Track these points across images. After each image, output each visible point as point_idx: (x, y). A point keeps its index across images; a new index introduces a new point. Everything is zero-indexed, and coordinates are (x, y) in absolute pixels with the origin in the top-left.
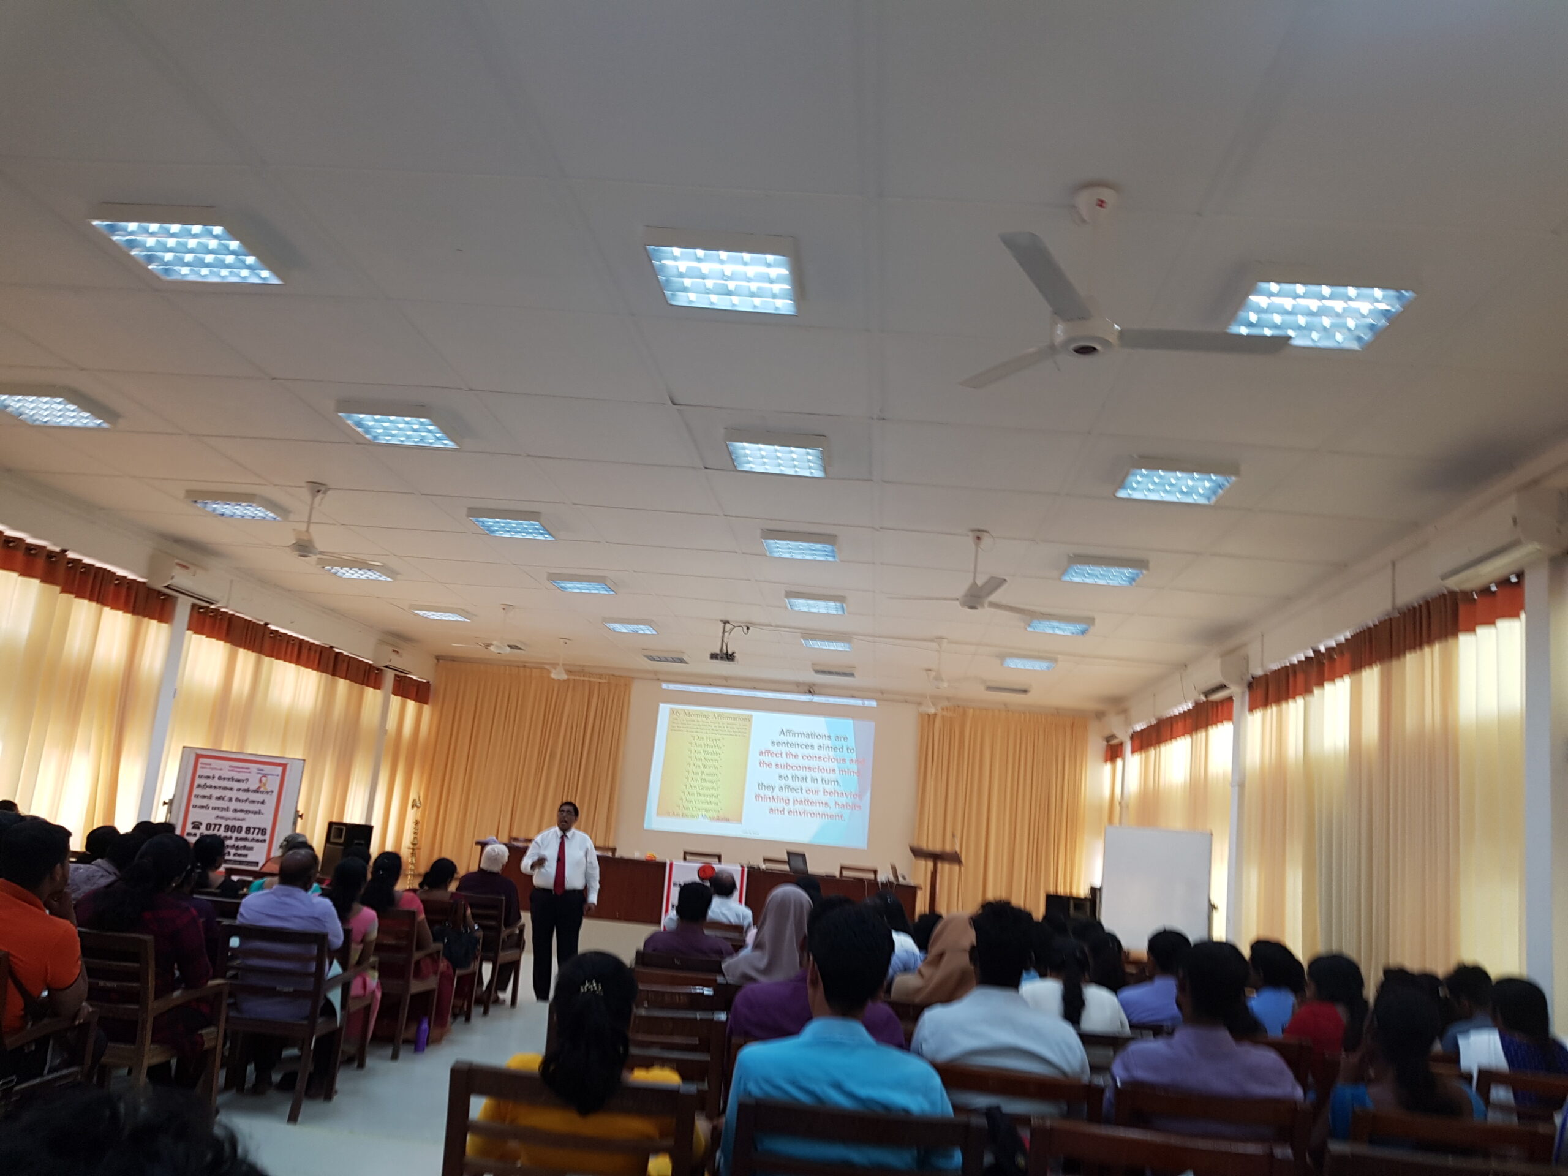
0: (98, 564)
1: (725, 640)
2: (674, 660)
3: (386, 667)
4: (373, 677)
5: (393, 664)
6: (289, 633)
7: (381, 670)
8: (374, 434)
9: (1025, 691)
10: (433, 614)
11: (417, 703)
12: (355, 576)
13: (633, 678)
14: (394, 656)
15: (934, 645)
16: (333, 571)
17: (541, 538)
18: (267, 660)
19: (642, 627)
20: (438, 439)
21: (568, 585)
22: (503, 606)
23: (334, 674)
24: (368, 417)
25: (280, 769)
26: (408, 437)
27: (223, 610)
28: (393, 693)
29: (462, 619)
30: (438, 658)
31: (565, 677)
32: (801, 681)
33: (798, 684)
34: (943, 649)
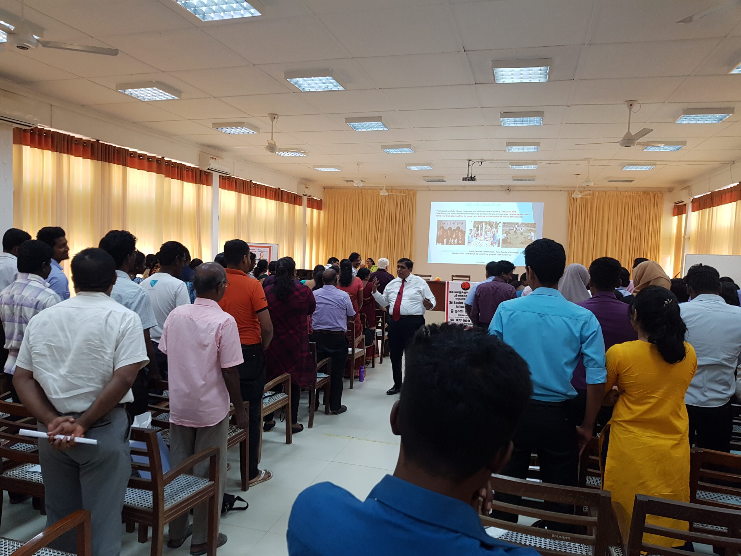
0: (178, 162)
1: (470, 170)
2: (439, 181)
3: (303, 195)
4: (298, 199)
5: (306, 193)
6: (261, 184)
7: (301, 197)
8: (304, 87)
9: (631, 181)
10: (324, 169)
11: (318, 210)
12: (289, 156)
13: (417, 190)
14: (306, 190)
15: (585, 162)
16: (279, 154)
17: (381, 129)
18: (253, 198)
19: (425, 167)
20: (335, 86)
21: (391, 150)
22: (357, 163)
23: (282, 201)
24: (301, 79)
25: (268, 249)
26: (320, 87)
27: (232, 176)
28: (307, 207)
29: (338, 170)
30: (324, 188)
31: (387, 194)
32: (503, 185)
33: (502, 186)
34: (590, 164)
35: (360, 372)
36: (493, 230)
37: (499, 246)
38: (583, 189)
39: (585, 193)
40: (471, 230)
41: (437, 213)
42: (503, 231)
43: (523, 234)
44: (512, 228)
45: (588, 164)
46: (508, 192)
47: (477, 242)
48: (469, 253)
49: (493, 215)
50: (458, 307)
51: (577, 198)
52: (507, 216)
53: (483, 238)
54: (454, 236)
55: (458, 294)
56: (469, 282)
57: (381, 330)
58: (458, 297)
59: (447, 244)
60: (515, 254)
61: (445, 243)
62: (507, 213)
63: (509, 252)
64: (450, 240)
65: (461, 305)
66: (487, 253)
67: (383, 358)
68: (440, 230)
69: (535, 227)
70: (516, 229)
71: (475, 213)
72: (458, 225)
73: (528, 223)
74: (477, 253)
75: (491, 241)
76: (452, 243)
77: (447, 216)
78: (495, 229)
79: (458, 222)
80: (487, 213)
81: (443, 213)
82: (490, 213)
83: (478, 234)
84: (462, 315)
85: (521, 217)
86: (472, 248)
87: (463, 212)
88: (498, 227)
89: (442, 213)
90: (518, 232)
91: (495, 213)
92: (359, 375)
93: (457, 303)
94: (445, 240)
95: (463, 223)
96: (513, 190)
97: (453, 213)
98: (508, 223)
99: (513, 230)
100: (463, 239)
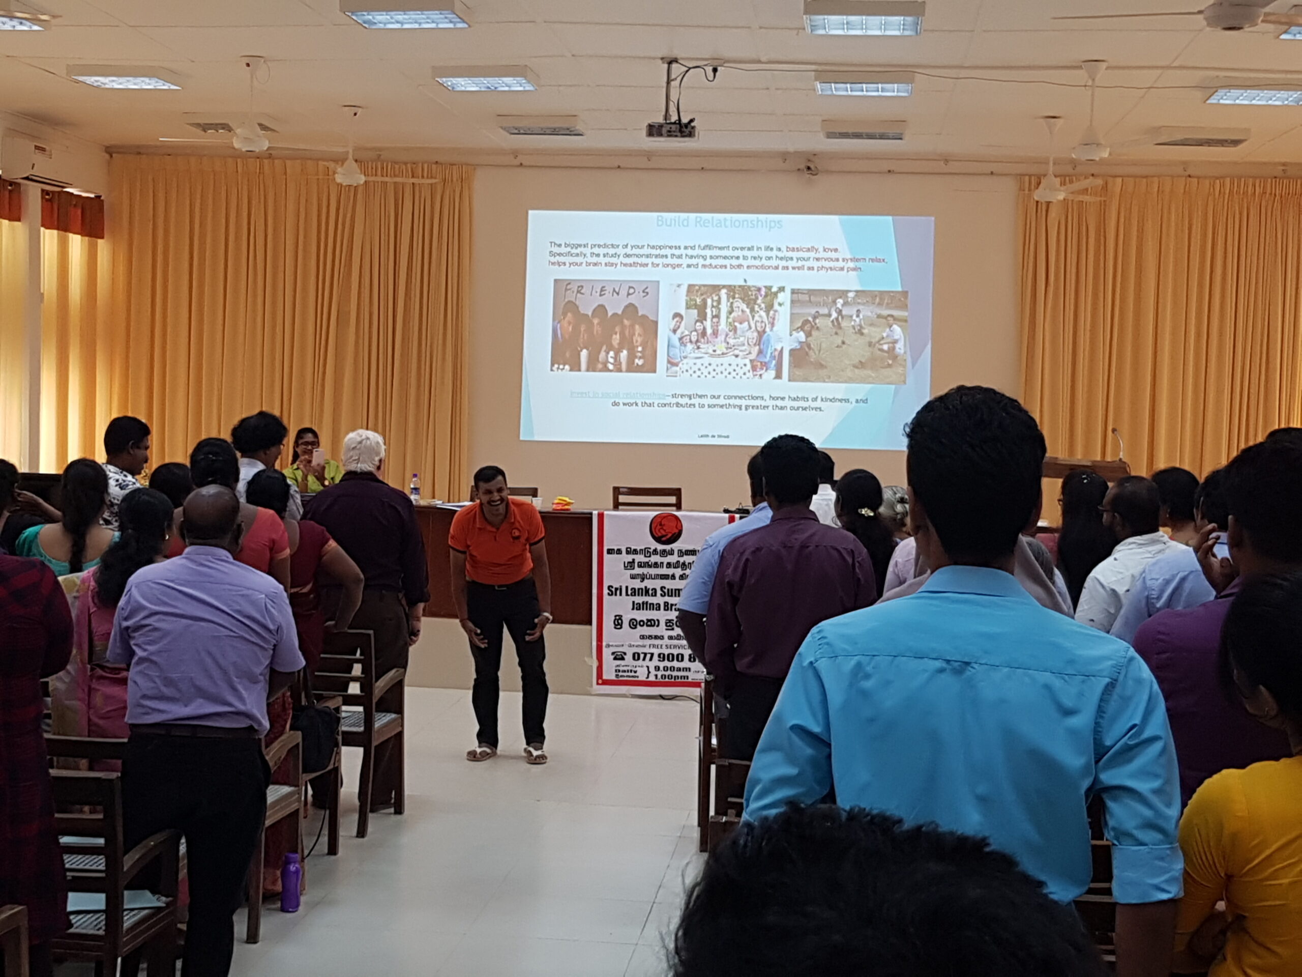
1: (674, 97)
2: (555, 132)
3: (27, 178)
5: (37, 172)
7: (19, 184)
9: (1236, 143)
10: (113, 81)
11: (87, 238)
13: (475, 166)
14: (38, 158)
15: (1081, 76)
19: (508, 80)
21: (380, 17)
22: (247, 60)
28: (42, 226)
29: (167, 87)
30: (110, 151)
31: (362, 179)
32: (791, 149)
33: (785, 156)
34: (1097, 83)
35: (285, 874)
36: (757, 318)
37: (778, 376)
38: (1068, 169)
39: (1077, 186)
40: (677, 315)
41: (552, 254)
42: (792, 322)
43: (865, 331)
44: (825, 311)
45: (1090, 83)
46: (807, 176)
47: (699, 362)
48: (674, 401)
49: (757, 263)
50: (637, 607)
51: (1048, 204)
52: (807, 264)
53: (721, 348)
54: (616, 339)
55: (640, 558)
56: (677, 513)
57: (360, 709)
58: (637, 571)
59: (591, 367)
60: (838, 404)
61: (584, 365)
62: (806, 255)
63: (815, 399)
64: (602, 355)
65: (651, 600)
66: (738, 402)
67: (371, 816)
68: (565, 314)
69: (904, 307)
70: (840, 312)
71: (690, 252)
72: (632, 299)
73: (882, 293)
74: (703, 401)
75: (753, 356)
76: (611, 367)
77: (588, 264)
78: (763, 314)
79: (631, 289)
80: (736, 253)
81: (574, 251)
82: (746, 253)
83: (704, 333)
84: (656, 637)
85: (854, 269)
86: (683, 382)
87: (646, 251)
88: (776, 307)
89: (569, 254)
90: (844, 324)
91: (764, 254)
92: (279, 887)
93: (634, 592)
94: (584, 354)
95: (649, 290)
96: (829, 172)
97: (612, 251)
98: (811, 292)
99: (830, 315)
100: (648, 352)
